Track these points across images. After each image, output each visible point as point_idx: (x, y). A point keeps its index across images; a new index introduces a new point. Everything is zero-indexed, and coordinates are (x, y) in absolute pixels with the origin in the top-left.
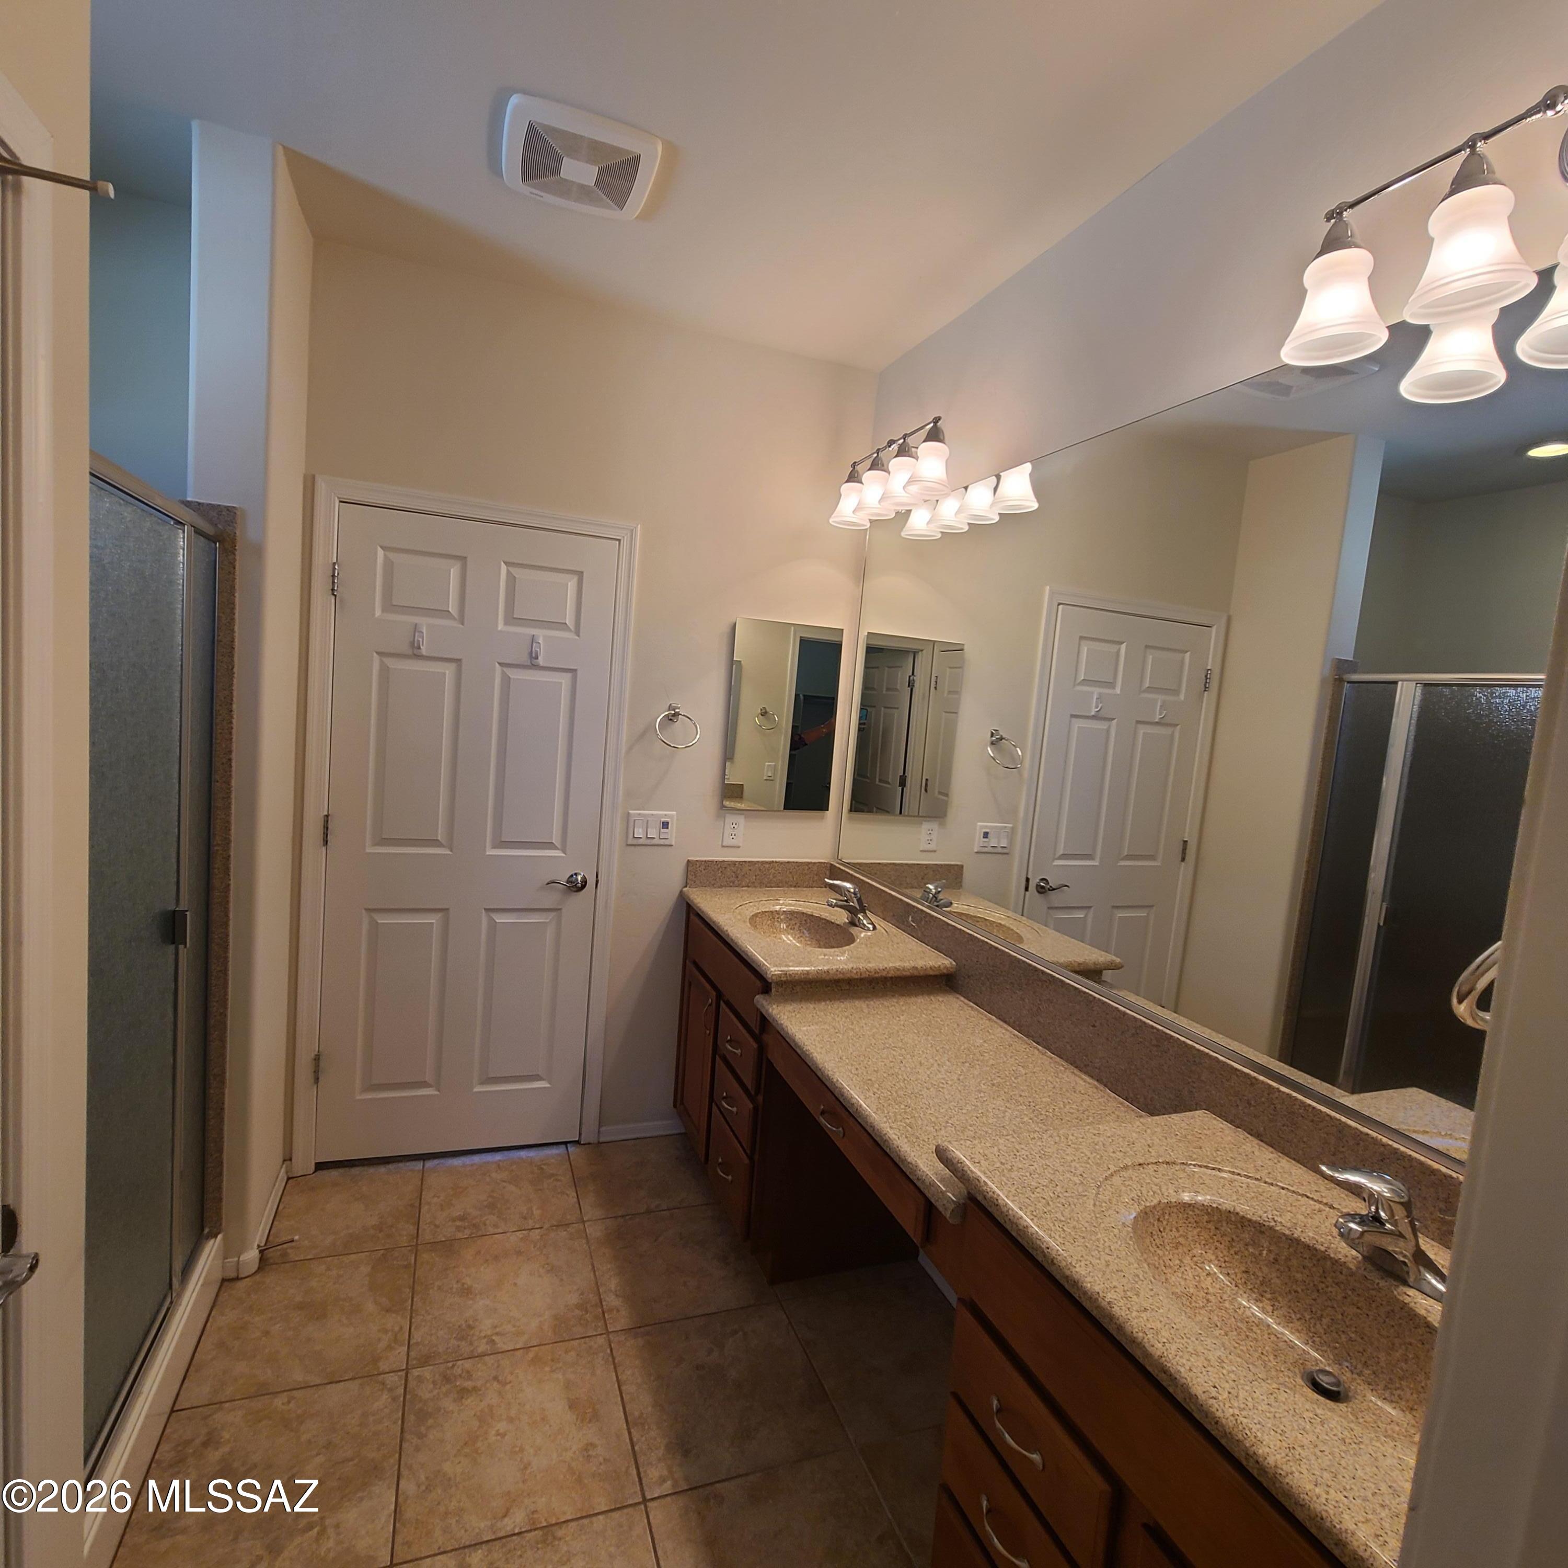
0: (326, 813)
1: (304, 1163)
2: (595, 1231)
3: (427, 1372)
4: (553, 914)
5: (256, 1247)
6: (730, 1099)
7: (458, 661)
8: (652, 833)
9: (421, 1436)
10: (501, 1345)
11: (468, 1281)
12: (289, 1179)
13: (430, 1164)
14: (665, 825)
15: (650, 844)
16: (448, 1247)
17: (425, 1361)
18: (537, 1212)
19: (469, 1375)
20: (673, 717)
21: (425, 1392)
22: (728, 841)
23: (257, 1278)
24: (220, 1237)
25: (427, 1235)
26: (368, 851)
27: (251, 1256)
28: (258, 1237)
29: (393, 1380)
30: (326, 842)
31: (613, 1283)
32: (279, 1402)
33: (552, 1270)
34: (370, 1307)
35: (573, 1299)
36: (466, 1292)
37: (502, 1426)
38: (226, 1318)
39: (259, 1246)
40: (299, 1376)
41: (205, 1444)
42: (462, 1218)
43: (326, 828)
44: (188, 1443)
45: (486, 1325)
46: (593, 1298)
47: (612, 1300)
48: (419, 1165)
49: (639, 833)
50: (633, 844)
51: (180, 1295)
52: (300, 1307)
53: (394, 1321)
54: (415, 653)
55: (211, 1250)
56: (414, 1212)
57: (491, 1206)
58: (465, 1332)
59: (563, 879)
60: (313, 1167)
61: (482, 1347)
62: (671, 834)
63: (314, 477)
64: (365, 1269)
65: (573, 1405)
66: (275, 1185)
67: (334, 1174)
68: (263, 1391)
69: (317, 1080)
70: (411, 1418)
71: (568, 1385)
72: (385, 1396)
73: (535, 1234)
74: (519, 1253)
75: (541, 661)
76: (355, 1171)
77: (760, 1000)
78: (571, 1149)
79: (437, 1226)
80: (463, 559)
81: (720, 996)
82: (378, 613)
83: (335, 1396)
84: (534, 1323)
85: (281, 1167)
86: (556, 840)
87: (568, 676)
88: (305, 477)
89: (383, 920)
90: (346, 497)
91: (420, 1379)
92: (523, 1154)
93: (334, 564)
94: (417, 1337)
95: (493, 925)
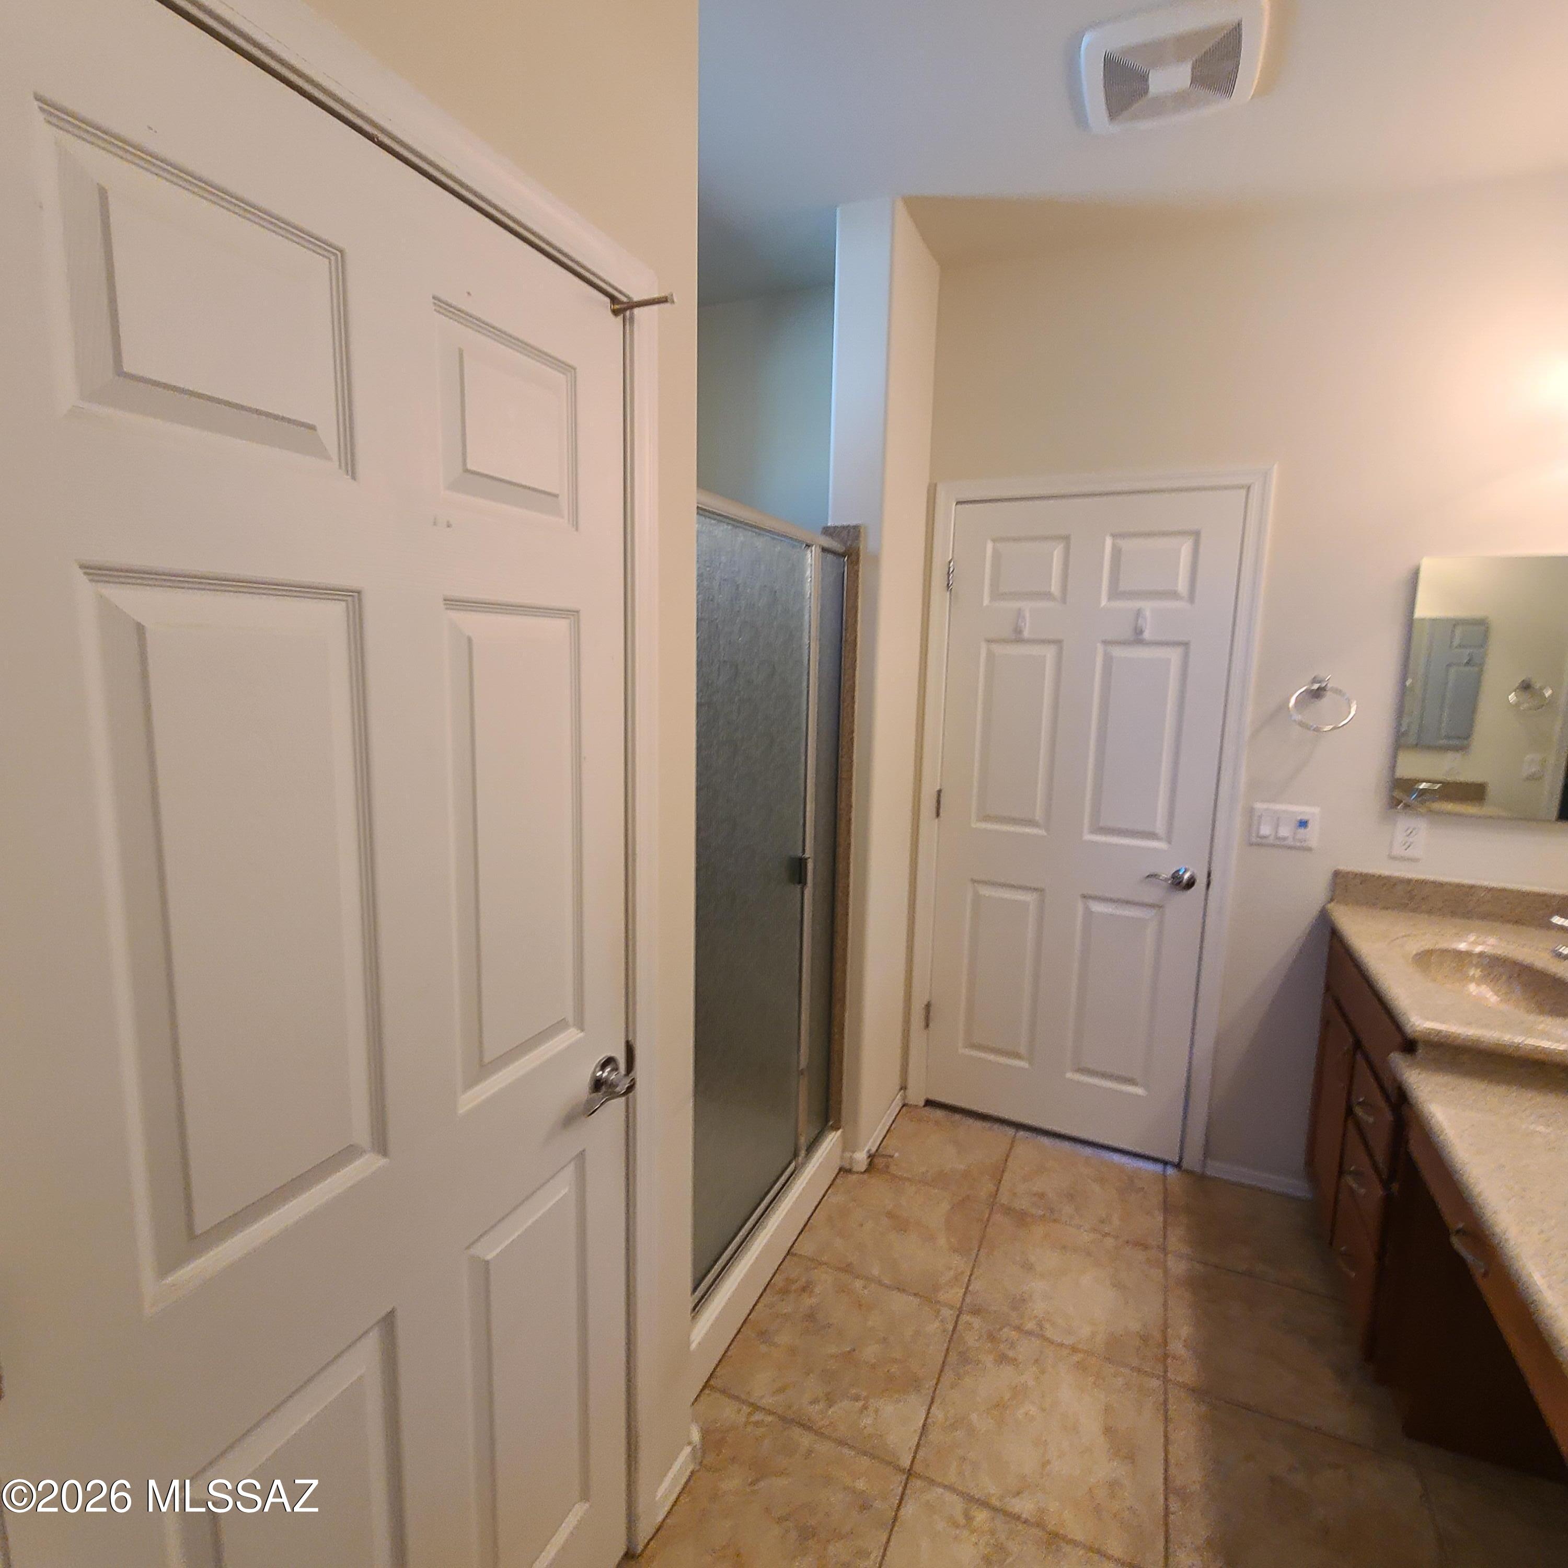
0: (938, 788)
1: (917, 1096)
2: (1178, 1267)
3: (976, 1322)
4: (1153, 912)
5: (866, 1149)
6: (1357, 1174)
7: (1058, 642)
8: (1284, 831)
9: (959, 1377)
10: (1049, 1333)
11: (1033, 1259)
12: (904, 1106)
13: (1021, 1133)
14: (1303, 824)
15: (1280, 845)
16: (1022, 1218)
17: (976, 1311)
18: (1116, 1221)
19: (1012, 1346)
20: (1317, 694)
21: (971, 1339)
22: (1398, 850)
23: (865, 1176)
24: (839, 1132)
25: (1004, 1198)
26: (973, 826)
27: (861, 1157)
28: (871, 1144)
29: (947, 1313)
30: (938, 815)
31: (1185, 1331)
32: (858, 1284)
33: (1118, 1285)
34: (942, 1241)
35: (1135, 1326)
36: (1028, 1267)
37: (1033, 1410)
38: (835, 1199)
39: (869, 1151)
40: (876, 1271)
41: (803, 1289)
42: (1042, 1196)
43: (938, 802)
44: (794, 1282)
45: (1039, 1307)
46: (1157, 1335)
47: (1177, 1347)
48: (1011, 1131)
49: (1265, 830)
50: (1257, 843)
51: (804, 1164)
52: (890, 1215)
53: (959, 1263)
54: (1018, 638)
55: (832, 1140)
56: (998, 1173)
57: (1071, 1197)
58: (1019, 1302)
59: (1167, 873)
60: (922, 1103)
61: (1030, 1325)
62: (1312, 835)
63: (936, 485)
64: (945, 1206)
65: (1108, 1431)
66: (891, 1105)
67: (939, 1114)
68: (848, 1269)
69: (927, 1026)
70: (953, 1358)
71: (1108, 1410)
72: (937, 1324)
73: (1109, 1242)
74: (1089, 1254)
75: (1147, 635)
76: (957, 1117)
77: (1397, 1060)
78: (1170, 1171)
79: (1015, 1194)
80: (1066, 539)
81: (1358, 1045)
82: (986, 602)
83: (900, 1303)
84: (1086, 1331)
85: (897, 1094)
86: (1160, 828)
87: (1179, 650)
88: (930, 486)
89: (985, 891)
90: (963, 497)
91: (969, 1325)
92: (1117, 1158)
93: (950, 562)
94: (975, 1286)
95: (1088, 913)
